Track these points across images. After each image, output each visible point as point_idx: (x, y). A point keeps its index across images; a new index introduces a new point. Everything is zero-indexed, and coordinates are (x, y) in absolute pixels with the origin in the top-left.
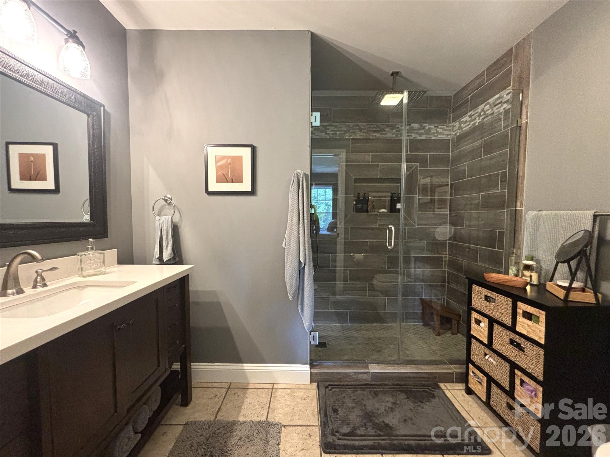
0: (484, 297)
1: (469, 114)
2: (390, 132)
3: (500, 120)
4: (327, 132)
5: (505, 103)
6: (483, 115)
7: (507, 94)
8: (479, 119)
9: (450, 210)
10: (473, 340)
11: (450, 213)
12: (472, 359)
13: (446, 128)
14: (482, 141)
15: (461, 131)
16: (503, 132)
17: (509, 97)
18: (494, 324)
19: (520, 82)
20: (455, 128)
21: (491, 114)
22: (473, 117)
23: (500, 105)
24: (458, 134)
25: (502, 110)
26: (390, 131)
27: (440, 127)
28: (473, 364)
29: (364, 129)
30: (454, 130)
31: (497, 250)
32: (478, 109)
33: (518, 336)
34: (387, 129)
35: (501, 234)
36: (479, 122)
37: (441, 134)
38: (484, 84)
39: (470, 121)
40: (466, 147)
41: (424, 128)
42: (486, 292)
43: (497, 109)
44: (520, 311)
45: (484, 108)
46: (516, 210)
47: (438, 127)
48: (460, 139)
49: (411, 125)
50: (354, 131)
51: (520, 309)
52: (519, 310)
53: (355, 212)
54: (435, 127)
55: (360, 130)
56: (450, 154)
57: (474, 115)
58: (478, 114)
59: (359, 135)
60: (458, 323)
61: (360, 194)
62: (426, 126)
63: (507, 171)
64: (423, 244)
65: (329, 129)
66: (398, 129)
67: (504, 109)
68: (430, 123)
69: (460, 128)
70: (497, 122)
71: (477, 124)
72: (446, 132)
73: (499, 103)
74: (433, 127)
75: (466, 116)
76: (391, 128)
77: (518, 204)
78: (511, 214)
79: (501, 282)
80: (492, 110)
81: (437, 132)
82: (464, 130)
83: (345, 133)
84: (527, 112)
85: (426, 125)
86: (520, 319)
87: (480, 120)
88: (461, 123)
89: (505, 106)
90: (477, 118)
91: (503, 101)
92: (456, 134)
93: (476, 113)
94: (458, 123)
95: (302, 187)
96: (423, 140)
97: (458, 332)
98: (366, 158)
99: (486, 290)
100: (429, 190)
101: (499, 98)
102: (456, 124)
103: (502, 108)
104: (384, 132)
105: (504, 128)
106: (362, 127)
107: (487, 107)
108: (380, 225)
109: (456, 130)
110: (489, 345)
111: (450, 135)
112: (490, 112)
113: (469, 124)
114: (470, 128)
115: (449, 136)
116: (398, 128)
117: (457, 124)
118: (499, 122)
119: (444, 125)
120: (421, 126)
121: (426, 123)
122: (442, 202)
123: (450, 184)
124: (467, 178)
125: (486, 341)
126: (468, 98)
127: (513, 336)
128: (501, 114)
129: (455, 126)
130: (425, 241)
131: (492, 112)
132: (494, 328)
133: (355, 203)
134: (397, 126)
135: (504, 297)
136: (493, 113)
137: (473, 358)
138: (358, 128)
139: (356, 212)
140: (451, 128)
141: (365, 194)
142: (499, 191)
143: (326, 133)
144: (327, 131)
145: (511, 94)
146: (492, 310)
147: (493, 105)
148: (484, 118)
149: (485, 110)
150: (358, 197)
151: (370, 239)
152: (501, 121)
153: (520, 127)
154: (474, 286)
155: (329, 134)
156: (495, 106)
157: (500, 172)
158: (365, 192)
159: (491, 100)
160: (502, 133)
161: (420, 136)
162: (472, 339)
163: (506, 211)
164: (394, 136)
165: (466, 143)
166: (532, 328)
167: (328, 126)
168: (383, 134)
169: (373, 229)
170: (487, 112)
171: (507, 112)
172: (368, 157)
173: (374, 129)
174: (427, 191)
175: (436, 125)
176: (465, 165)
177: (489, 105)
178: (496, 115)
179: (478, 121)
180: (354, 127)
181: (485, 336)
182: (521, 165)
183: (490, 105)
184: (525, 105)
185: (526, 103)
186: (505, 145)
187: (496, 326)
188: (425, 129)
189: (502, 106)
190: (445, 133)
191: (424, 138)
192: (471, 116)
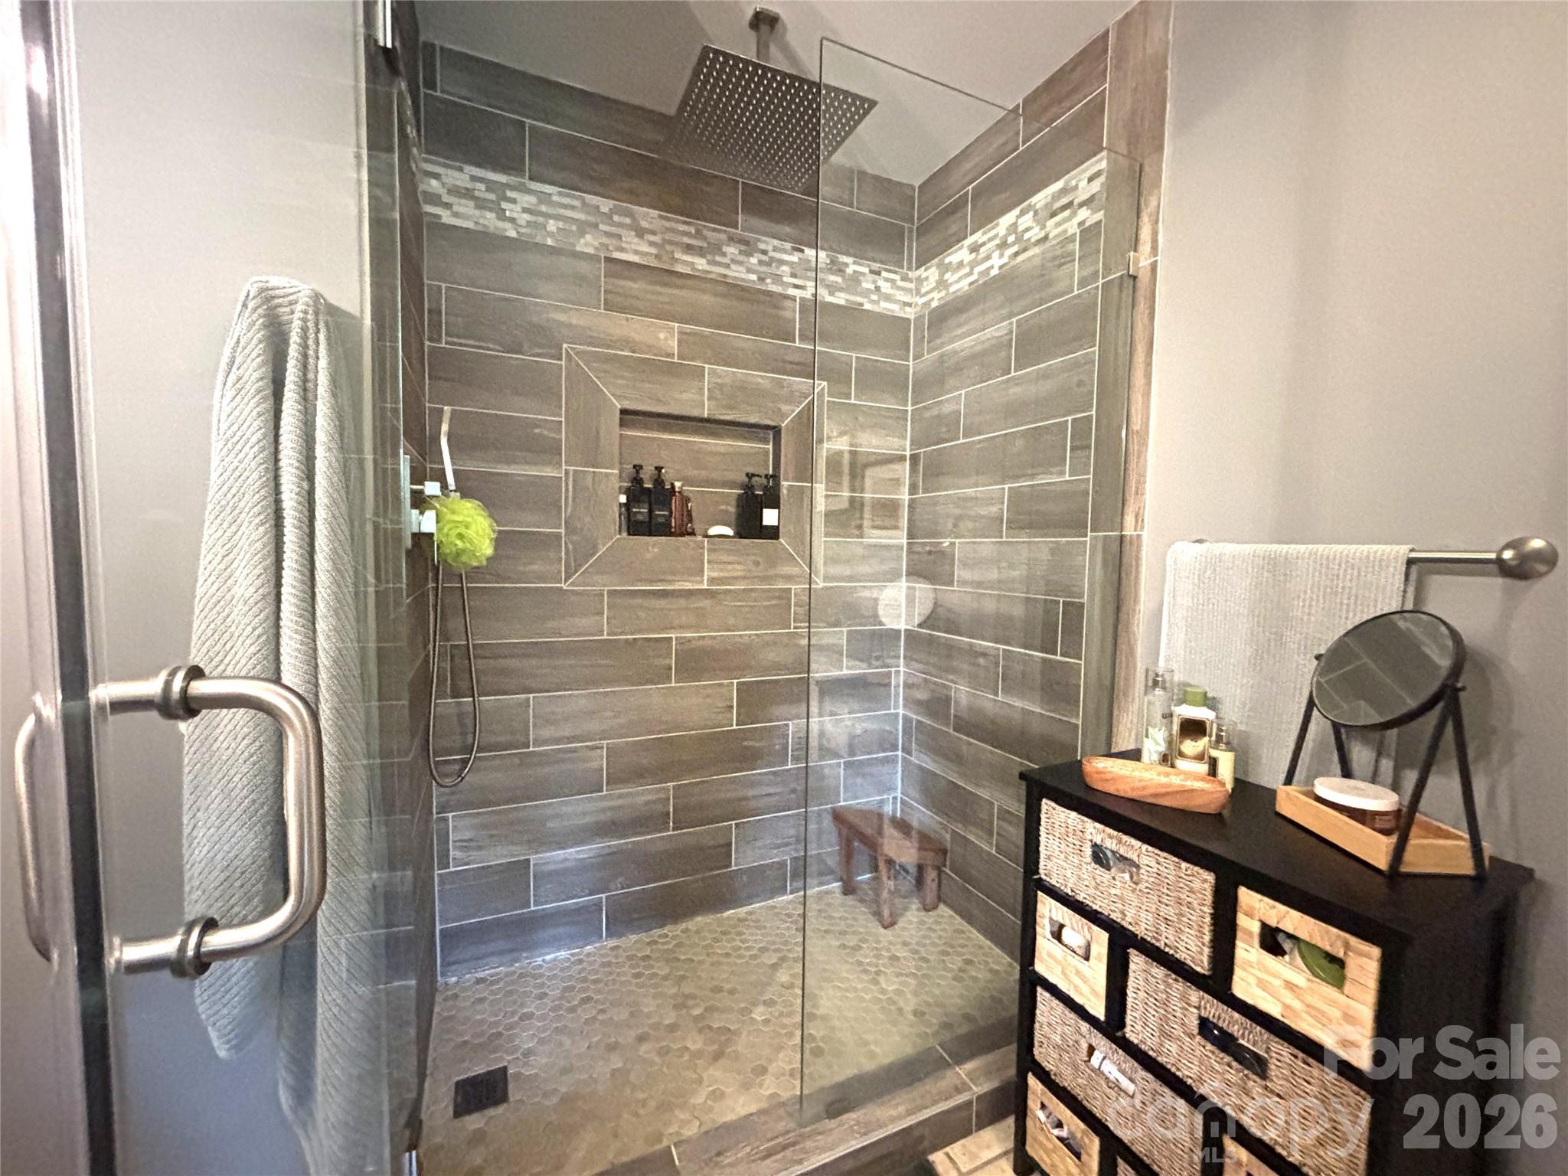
0: (1088, 851)
1: (970, 240)
2: (740, 263)
3: (1068, 257)
4: (508, 213)
5: (1081, 205)
6: (1014, 244)
7: (1090, 180)
8: (1002, 255)
9: (908, 534)
10: (1042, 995)
11: (908, 543)
12: (1037, 1057)
13: (900, 283)
14: (1011, 323)
15: (943, 293)
16: (1079, 296)
17: (1096, 186)
18: (1131, 951)
19: (1134, 139)
20: (925, 283)
21: (1039, 242)
22: (982, 250)
23: (1067, 213)
24: (934, 304)
25: (1072, 228)
26: (741, 258)
27: (884, 274)
28: (1045, 1077)
29: (654, 233)
30: (923, 291)
31: (1058, 658)
32: (997, 225)
33: (1236, 1015)
34: (731, 250)
35: (1074, 611)
36: (1001, 268)
37: (888, 298)
38: (1017, 148)
39: (973, 264)
40: (964, 341)
41: (841, 271)
42: (1095, 832)
43: (1058, 224)
44: (1248, 925)
45: (1016, 223)
46: (1122, 537)
47: (878, 273)
48: (941, 318)
49: (802, 251)
50: (614, 230)
51: (1249, 915)
52: (1242, 920)
53: (625, 534)
54: (872, 272)
55: (640, 233)
56: (911, 363)
57: (984, 244)
58: (997, 241)
59: (636, 250)
60: (940, 873)
61: (641, 467)
62: (847, 265)
63: (1092, 416)
64: (839, 636)
65: (514, 201)
66: (765, 258)
67: (1081, 224)
68: (859, 256)
69: (942, 284)
70: (1060, 266)
71: (994, 272)
72: (901, 296)
73: (1064, 208)
74: (866, 270)
75: (960, 248)
76: (743, 248)
77: (1129, 520)
78: (1105, 550)
79: (1146, 796)
80: (1043, 227)
81: (878, 288)
82: (954, 292)
83: (582, 233)
84: (1155, 234)
85: (849, 260)
86: (1248, 952)
87: (1005, 260)
88: (944, 268)
89: (1083, 214)
90: (996, 254)
91: (1076, 202)
92: (927, 304)
93: (990, 240)
94: (934, 269)
95: (305, 380)
96: (838, 306)
97: (940, 899)
98: (659, 339)
99: (1098, 825)
100: (846, 469)
101: (1064, 191)
102: (930, 271)
103: (1076, 221)
104: (718, 258)
105: (1083, 283)
106: (644, 224)
107: (1027, 220)
108: (712, 581)
109: (927, 293)
110: (1113, 1026)
111: (910, 305)
112: (1035, 234)
113: (971, 273)
114: (971, 284)
115: (908, 309)
116: (764, 252)
117: (931, 273)
118: (1064, 264)
119: (895, 272)
120: (833, 262)
121: (848, 254)
122: (888, 510)
123: (911, 455)
124: (965, 436)
125: (1099, 1010)
126: (968, 191)
127: (1214, 1010)
128: (1071, 239)
129: (927, 279)
130: (845, 629)
131: (1042, 234)
132: (1132, 966)
133: (623, 499)
134: (762, 246)
135: (1176, 860)
136: (1046, 238)
137: (1042, 1054)
138: (628, 221)
139: (629, 534)
140: (912, 286)
141: (659, 469)
142: (1067, 478)
143: (501, 215)
144: (504, 205)
145: (1102, 179)
146: (1121, 898)
147: (1042, 214)
148: (1016, 254)
149: (1020, 229)
150: (637, 480)
151: (681, 627)
152: (1069, 262)
153: (1135, 278)
154: (1046, 805)
155: (512, 220)
156: (1053, 215)
157: (1070, 418)
158: (661, 465)
159: (1040, 199)
160: (1075, 297)
161: (831, 294)
162: (1039, 990)
163: (1088, 539)
164: (754, 277)
165: (959, 332)
166: (1310, 999)
167: (507, 186)
168: (719, 264)
169: (690, 593)
170: (1026, 236)
171: (1088, 233)
172: (667, 337)
173: (686, 240)
174: (840, 474)
175: (876, 266)
176: (957, 399)
177: (1031, 213)
178: (1054, 242)
179: (996, 261)
180: (616, 218)
181: (1094, 992)
182: (1137, 398)
183: (1036, 213)
184: (1149, 210)
185: (1153, 203)
186: (1084, 337)
187: (1137, 962)
188: (844, 272)
189: (1074, 214)
190: (899, 298)
191: (842, 302)
192: (975, 249)
